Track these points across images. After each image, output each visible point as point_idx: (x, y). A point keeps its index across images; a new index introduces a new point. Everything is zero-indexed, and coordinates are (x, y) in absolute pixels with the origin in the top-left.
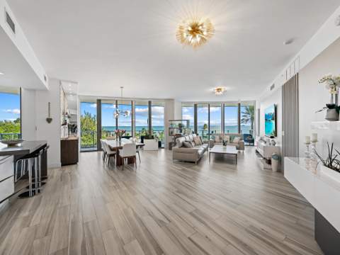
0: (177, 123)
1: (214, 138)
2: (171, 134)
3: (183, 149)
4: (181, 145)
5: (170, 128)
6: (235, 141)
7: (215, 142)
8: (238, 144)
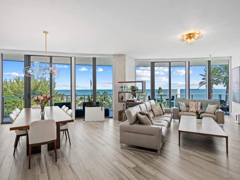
0: (129, 85)
1: (178, 106)
2: (121, 99)
3: (137, 126)
4: (133, 120)
5: (119, 93)
6: (209, 110)
7: (180, 111)
8: (215, 114)
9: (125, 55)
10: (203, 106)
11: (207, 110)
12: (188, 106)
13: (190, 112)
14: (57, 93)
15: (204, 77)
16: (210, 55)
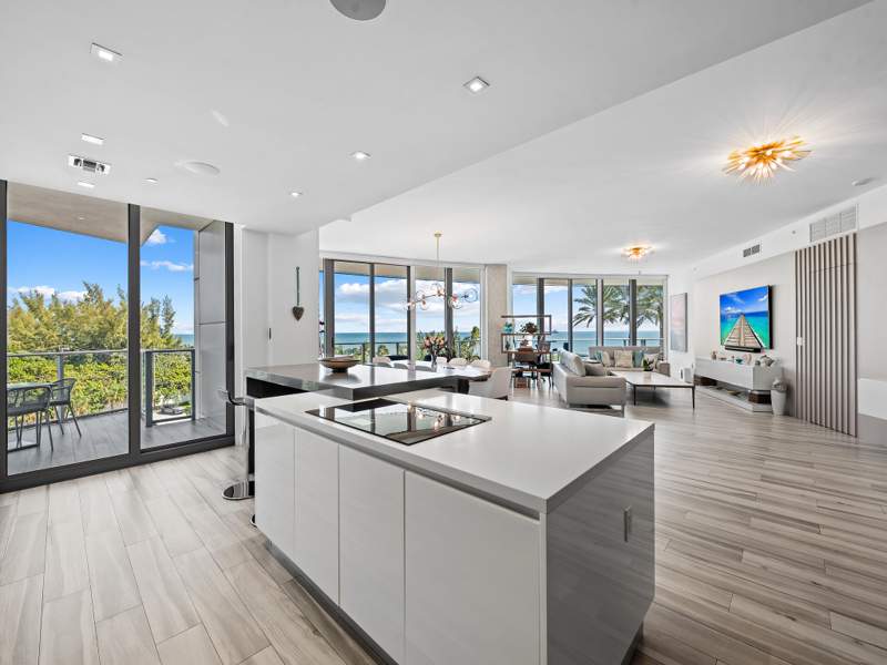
2: (505, 348)
5: (502, 335)
9: (506, 265)
10: (636, 356)
14: (179, 342)
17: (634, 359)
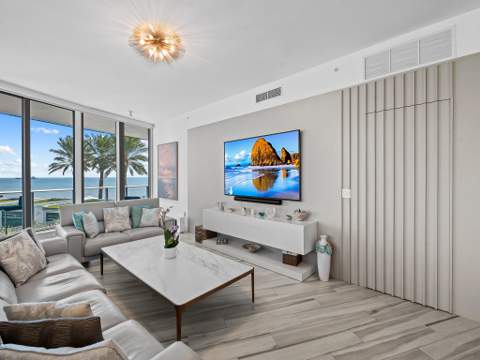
1: (78, 223)
6: (148, 220)
7: (87, 236)
8: (160, 226)
10: (133, 213)
11: (144, 221)
12: (101, 220)
13: (109, 232)
15: (59, 156)
16: (131, 112)
17: (131, 216)
